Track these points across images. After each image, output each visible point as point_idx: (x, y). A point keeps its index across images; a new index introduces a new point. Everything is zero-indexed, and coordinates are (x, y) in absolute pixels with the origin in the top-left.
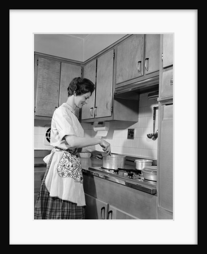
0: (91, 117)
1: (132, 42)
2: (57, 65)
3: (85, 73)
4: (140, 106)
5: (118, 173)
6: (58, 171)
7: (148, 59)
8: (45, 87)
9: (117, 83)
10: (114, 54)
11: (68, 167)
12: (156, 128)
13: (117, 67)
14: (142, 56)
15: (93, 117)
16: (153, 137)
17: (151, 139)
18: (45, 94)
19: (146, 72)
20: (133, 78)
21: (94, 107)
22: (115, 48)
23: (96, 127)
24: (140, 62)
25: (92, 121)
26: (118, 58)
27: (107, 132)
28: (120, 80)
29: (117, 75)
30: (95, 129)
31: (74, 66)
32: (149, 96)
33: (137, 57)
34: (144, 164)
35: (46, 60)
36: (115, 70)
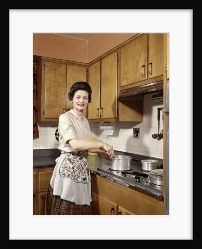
0: (98, 118)
1: (135, 45)
2: (63, 68)
3: (90, 74)
4: (144, 107)
5: (125, 176)
6: (60, 173)
7: (151, 63)
8: (52, 90)
9: (122, 85)
10: (118, 57)
11: (69, 168)
12: (161, 129)
13: (122, 70)
14: (145, 61)
15: (99, 117)
16: (158, 137)
17: (156, 140)
18: (53, 97)
19: (150, 77)
20: (137, 81)
21: (100, 108)
22: (118, 50)
23: (102, 126)
24: (144, 66)
25: (98, 121)
26: (122, 61)
27: (113, 131)
28: (124, 83)
29: (121, 77)
30: (101, 128)
31: (79, 68)
32: (153, 98)
33: (140, 61)
34: (150, 164)
35: (52, 63)
36: (119, 72)
